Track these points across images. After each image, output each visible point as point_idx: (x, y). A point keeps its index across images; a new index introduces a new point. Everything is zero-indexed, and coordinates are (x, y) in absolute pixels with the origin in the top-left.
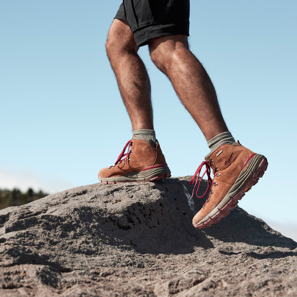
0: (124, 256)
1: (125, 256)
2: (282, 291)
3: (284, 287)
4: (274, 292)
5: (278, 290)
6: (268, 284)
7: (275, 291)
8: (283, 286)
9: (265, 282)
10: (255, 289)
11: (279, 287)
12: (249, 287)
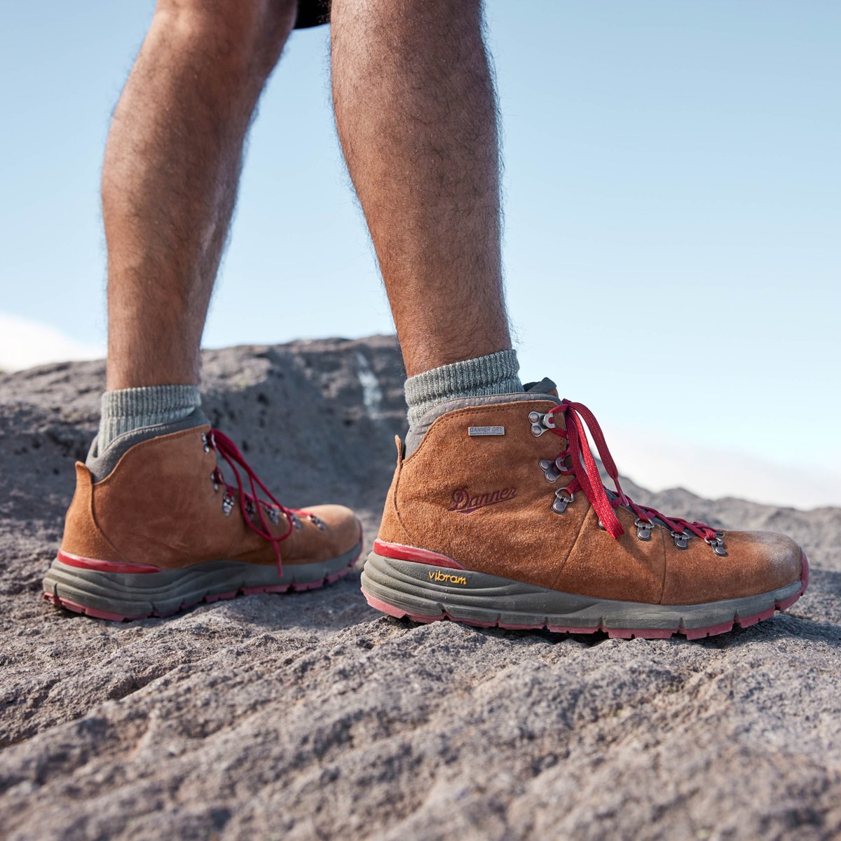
0: (30, 555)
1: (34, 556)
2: (404, 784)
3: (419, 761)
4: (357, 790)
5: (382, 778)
6: (350, 738)
7: (364, 783)
8: (415, 754)
9: (339, 727)
10: (270, 774)
11: (389, 762)
12: (240, 762)
